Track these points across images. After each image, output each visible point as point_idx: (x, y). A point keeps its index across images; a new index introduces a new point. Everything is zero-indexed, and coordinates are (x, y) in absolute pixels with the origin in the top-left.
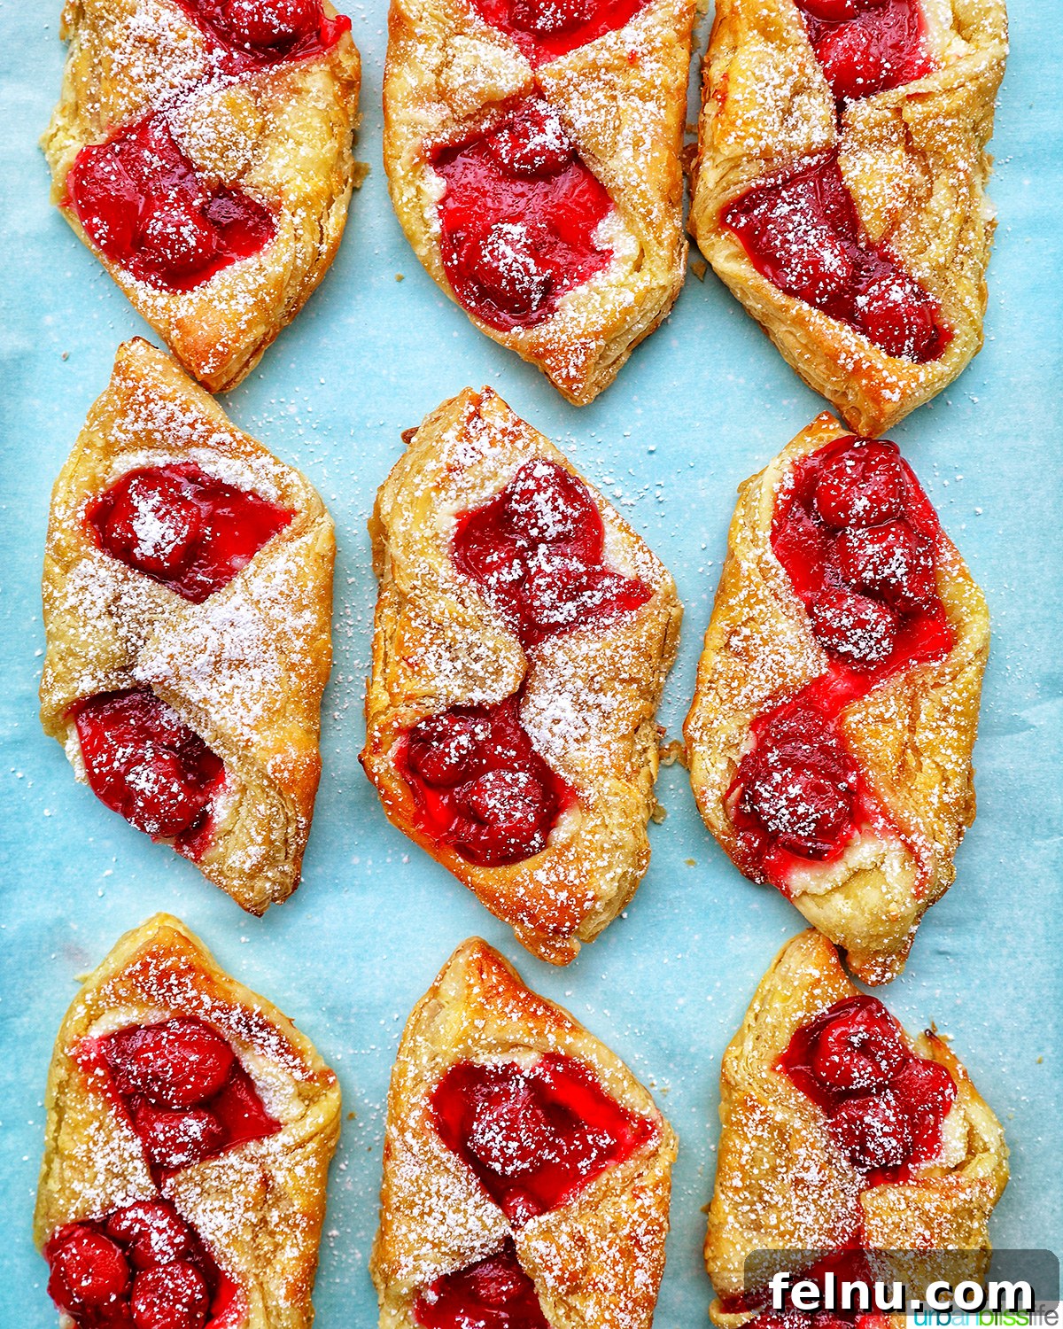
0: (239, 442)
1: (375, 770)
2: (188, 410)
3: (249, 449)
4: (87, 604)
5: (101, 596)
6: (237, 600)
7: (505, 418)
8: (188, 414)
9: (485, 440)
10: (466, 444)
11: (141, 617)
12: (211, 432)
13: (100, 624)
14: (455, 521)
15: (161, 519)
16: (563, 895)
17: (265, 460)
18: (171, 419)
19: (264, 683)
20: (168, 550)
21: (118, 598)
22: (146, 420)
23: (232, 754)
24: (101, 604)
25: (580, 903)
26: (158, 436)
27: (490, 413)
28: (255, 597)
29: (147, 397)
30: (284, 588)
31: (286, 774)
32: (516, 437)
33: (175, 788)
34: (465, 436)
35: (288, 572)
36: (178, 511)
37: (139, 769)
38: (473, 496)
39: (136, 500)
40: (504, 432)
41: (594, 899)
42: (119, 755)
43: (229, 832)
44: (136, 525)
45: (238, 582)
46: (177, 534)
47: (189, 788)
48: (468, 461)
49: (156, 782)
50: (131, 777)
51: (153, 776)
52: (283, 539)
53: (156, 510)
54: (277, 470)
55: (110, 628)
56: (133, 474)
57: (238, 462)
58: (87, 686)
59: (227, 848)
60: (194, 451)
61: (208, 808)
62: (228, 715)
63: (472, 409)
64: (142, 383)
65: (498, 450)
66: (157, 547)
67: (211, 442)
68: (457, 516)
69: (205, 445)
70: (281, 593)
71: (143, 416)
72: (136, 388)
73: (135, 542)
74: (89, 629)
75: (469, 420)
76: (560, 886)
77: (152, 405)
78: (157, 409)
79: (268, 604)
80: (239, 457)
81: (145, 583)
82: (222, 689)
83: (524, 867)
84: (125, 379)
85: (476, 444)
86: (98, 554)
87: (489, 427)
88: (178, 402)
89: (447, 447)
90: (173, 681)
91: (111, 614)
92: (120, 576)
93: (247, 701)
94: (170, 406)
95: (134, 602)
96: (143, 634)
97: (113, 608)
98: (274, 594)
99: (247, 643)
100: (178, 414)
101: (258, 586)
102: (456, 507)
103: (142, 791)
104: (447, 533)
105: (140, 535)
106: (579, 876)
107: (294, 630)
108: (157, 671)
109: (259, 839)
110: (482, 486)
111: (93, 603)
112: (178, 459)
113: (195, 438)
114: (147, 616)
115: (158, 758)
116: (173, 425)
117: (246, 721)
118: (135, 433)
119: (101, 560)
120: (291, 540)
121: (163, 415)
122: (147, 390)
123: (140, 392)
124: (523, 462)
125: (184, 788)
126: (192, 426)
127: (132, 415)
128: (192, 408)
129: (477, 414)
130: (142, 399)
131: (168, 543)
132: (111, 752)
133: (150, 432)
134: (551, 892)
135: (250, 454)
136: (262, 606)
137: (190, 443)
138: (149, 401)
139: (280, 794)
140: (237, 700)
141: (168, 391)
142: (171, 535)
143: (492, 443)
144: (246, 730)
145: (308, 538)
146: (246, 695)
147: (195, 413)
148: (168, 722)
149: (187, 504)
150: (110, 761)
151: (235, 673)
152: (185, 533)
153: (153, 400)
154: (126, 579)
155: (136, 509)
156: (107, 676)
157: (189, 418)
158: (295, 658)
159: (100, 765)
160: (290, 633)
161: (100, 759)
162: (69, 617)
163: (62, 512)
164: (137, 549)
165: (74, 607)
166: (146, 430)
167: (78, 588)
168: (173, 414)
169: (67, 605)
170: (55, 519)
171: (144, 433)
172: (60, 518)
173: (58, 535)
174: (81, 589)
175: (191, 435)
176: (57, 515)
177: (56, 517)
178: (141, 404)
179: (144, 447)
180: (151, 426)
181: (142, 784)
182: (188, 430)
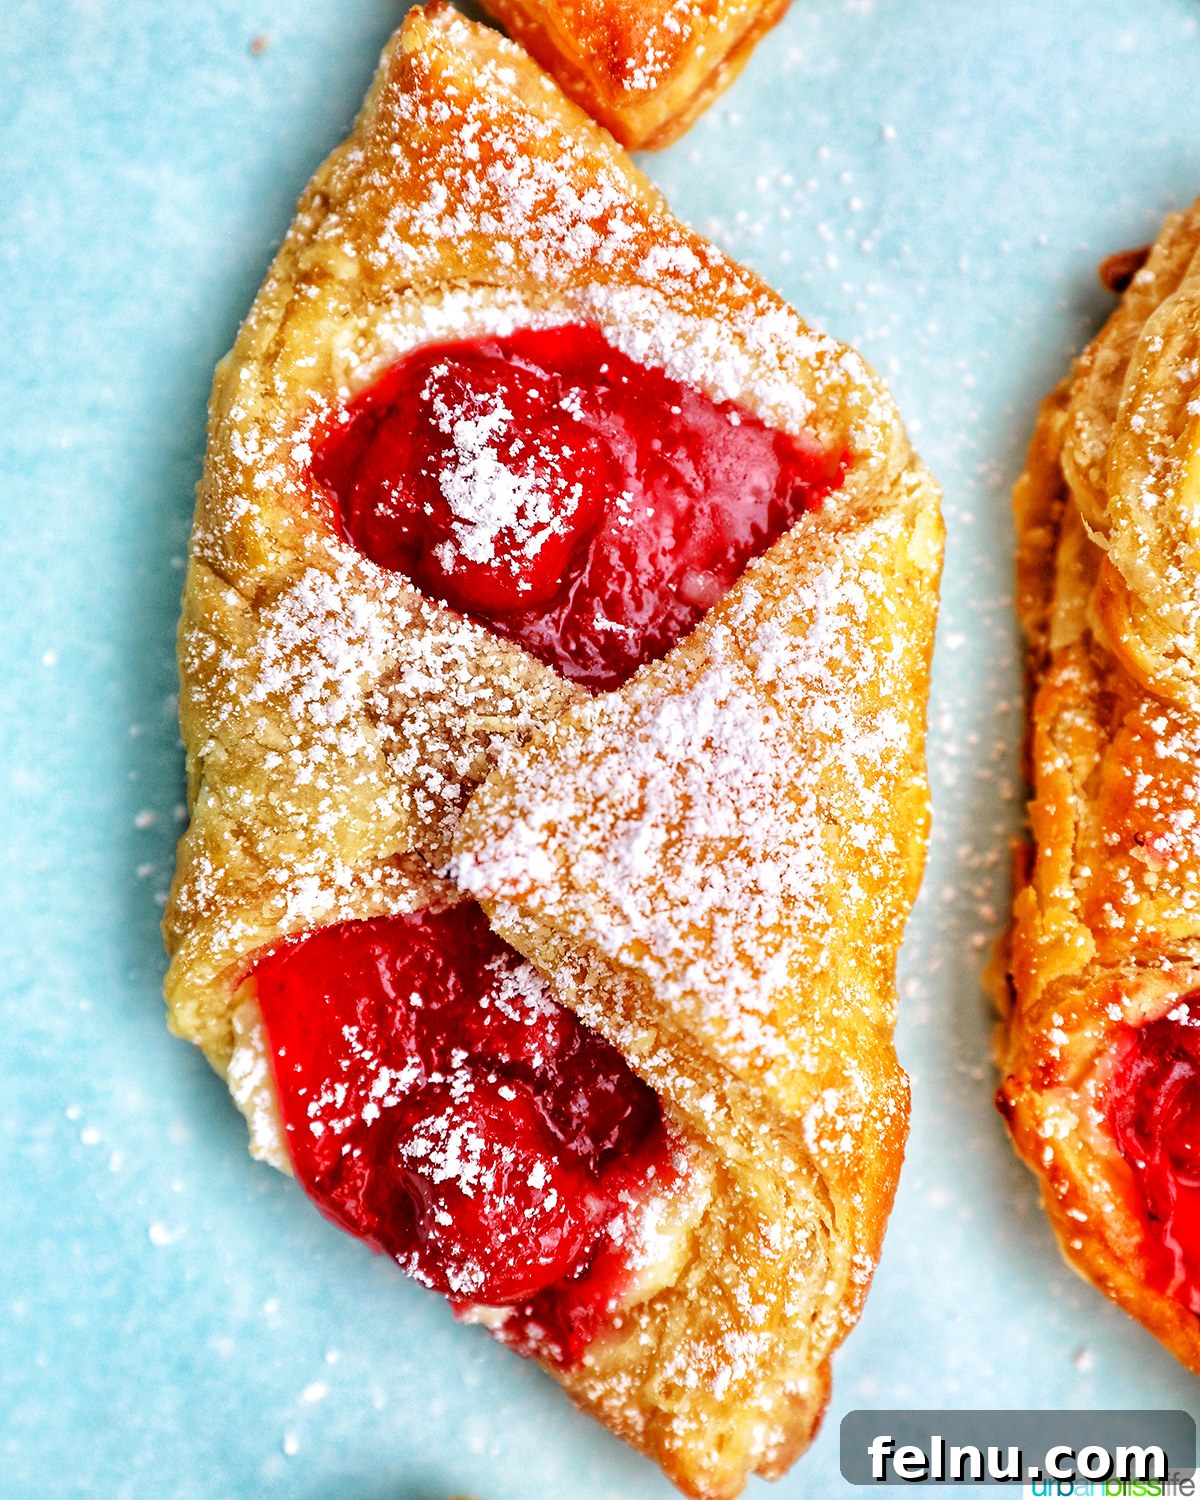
0: (717, 273)
1: (1046, 1131)
2: (590, 183)
3: (740, 290)
4: (314, 689)
5: (352, 668)
6: (721, 680)
8: (592, 195)
11: (456, 725)
12: (646, 242)
13: (349, 744)
15: (516, 465)
17: (778, 322)
18: (547, 204)
19: (789, 900)
20: (533, 548)
21: (395, 675)
22: (478, 210)
23: (704, 1089)
24: (351, 689)
26: (506, 251)
28: (766, 673)
29: (487, 148)
30: (839, 652)
31: (847, 1144)
33: (538, 1177)
36: (556, 450)
37: (440, 1124)
39: (444, 416)
42: (380, 1087)
44: (451, 484)
45: (717, 637)
46: (557, 504)
47: (572, 1178)
49: (487, 1159)
50: (419, 1147)
51: (477, 1144)
52: (825, 524)
53: (500, 446)
54: (807, 348)
55: (372, 753)
56: (429, 355)
57: (710, 325)
58: (309, 904)
59: (660, 1336)
60: (597, 293)
61: (616, 1228)
62: (702, 985)
64: (474, 108)
66: (505, 542)
67: (648, 269)
69: (631, 278)
70: (832, 665)
71: (474, 198)
72: (458, 123)
73: (443, 524)
74: (318, 754)
77: (497, 170)
78: (512, 179)
79: (799, 692)
80: (710, 312)
81: (467, 636)
82: (682, 913)
84: (426, 102)
86: (349, 556)
88: (566, 161)
90: (555, 894)
91: (373, 717)
92: (404, 617)
93: (750, 948)
94: (546, 171)
95: (438, 686)
96: (463, 766)
97: (381, 702)
98: (813, 668)
99: (747, 797)
100: (566, 194)
101: (774, 653)
103: (451, 1185)
105: (461, 509)
107: (861, 761)
109: (760, 1314)
111: (331, 685)
112: (550, 317)
114: (473, 721)
115: (485, 1094)
116: (550, 221)
117: (749, 1001)
118: (445, 243)
119: (357, 574)
120: (845, 527)
122: (483, 131)
123: (467, 132)
125: (557, 1181)
126: (600, 225)
127: (440, 195)
128: (602, 179)
130: (473, 152)
131: (539, 527)
132: (359, 1078)
133: (486, 242)
135: (739, 305)
136: (781, 696)
137: (591, 270)
138: (489, 156)
139: (823, 1190)
140: (725, 939)
141: (541, 131)
142: (541, 509)
144: (751, 1025)
145: (887, 526)
146: (749, 934)
147: (611, 196)
148: (517, 1001)
149: (575, 433)
150: (356, 1103)
151: (715, 874)
152: (572, 504)
153: (502, 154)
154: (419, 623)
155: (448, 441)
156: (357, 879)
157: (592, 205)
158: (862, 835)
159: (330, 1112)
160: (852, 767)
161: (327, 1098)
162: (263, 722)
163: (252, 445)
164: (449, 545)
165: (279, 699)
166: (476, 235)
167: (290, 645)
168: (552, 192)
169: (261, 693)
170: (233, 463)
171: (467, 245)
172: (248, 460)
173: (242, 506)
174: (298, 650)
175: (594, 251)
176: (239, 453)
177: (235, 459)
178: (471, 164)
179: (464, 283)
180: (489, 225)
181: (449, 1166)
182: (587, 235)
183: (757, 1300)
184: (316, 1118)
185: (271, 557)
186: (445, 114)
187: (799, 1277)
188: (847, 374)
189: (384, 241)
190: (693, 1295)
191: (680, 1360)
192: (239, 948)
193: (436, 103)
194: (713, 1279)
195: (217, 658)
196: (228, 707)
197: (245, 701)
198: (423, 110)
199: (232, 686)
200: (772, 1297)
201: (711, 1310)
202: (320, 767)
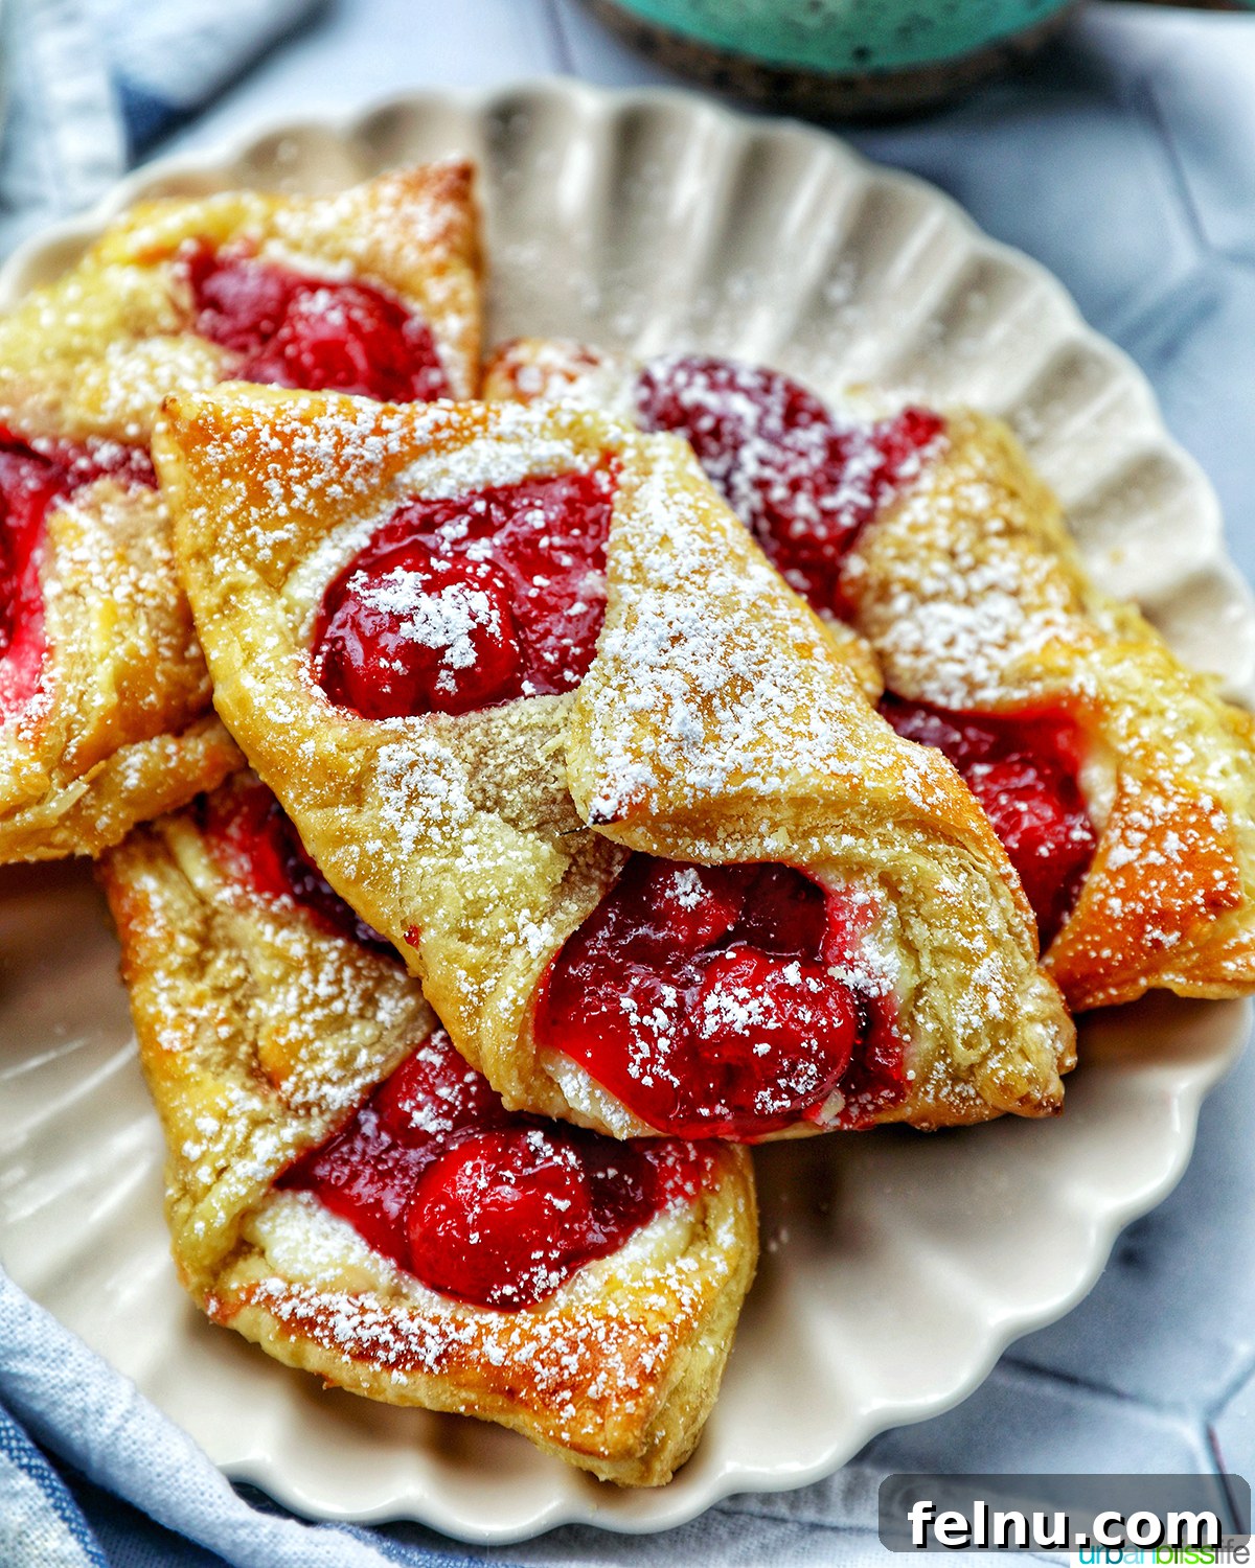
8: (360, 417)
18: (340, 444)
26: (336, 490)
43: (918, 992)
57: (478, 444)
59: (936, 1018)
72: (255, 434)
77: (298, 443)
78: (310, 442)
80: (473, 436)
84: (226, 438)
100: (346, 427)
109: (979, 943)
113: (394, 446)
121: (326, 444)
122: (273, 428)
123: (265, 435)
126: (378, 431)
127: (275, 488)
133: (318, 493)
138: (287, 440)
153: (294, 433)
161: (638, 1057)
162: (424, 861)
163: (285, 709)
164: (443, 674)
166: (312, 493)
167: (402, 804)
168: (338, 432)
170: (282, 729)
171: (311, 503)
172: (291, 719)
173: (309, 747)
174: (409, 803)
175: (386, 448)
176: (280, 720)
177: (283, 725)
179: (323, 533)
180: (315, 481)
182: (374, 441)
183: (970, 936)
184: (642, 1075)
185: (352, 760)
186: (243, 435)
187: (982, 905)
188: (573, 412)
189: (260, 541)
190: (934, 973)
191: (961, 1018)
192: (521, 1002)
193: (233, 434)
194: (937, 951)
195: (363, 852)
196: (396, 872)
197: (403, 857)
198: (227, 445)
199: (388, 857)
200: (978, 927)
201: (952, 968)
202: (480, 857)
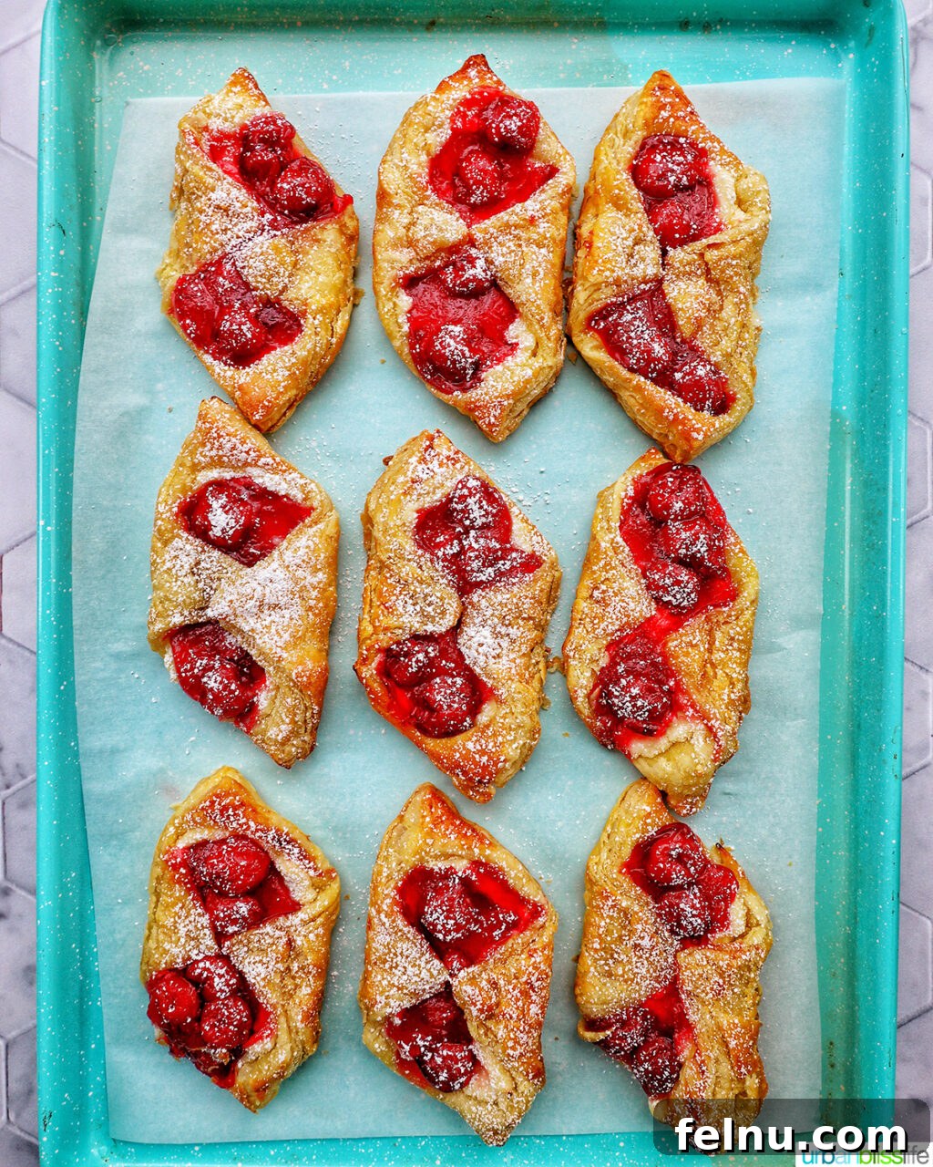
0: (278, 464)
1: (363, 675)
2: (245, 442)
3: (284, 468)
4: (178, 567)
5: (187, 562)
6: (275, 565)
7: (449, 449)
9: (436, 463)
10: (424, 466)
11: (213, 576)
12: (259, 457)
13: (186, 580)
14: (416, 515)
15: (227, 512)
16: (485, 759)
17: (294, 475)
19: (291, 619)
20: (231, 532)
21: (198, 563)
22: (218, 449)
23: (270, 665)
24: (187, 567)
25: (496, 764)
27: (439, 446)
28: (286, 563)
30: (305, 558)
31: (305, 679)
32: (456, 461)
33: (233, 687)
34: (423, 460)
35: (308, 547)
36: (238, 508)
37: (210, 674)
38: (428, 499)
39: (211, 500)
40: (448, 458)
41: (505, 761)
42: (198, 664)
44: (210, 516)
45: (276, 553)
46: (237, 522)
47: (242, 687)
48: (425, 477)
49: (221, 683)
50: (205, 680)
51: (219, 679)
52: (306, 526)
53: (223, 507)
54: (302, 481)
55: (192, 583)
56: (210, 484)
58: (177, 620)
60: (249, 469)
61: (255, 699)
62: (267, 640)
63: (428, 443)
64: (215, 425)
65: (444, 469)
66: (223, 531)
67: (260, 463)
68: (418, 512)
69: (256, 465)
70: (303, 561)
71: (216, 446)
73: (209, 527)
74: (179, 583)
75: (426, 450)
76: (482, 752)
79: (295, 567)
81: (216, 554)
82: (264, 623)
83: (459, 739)
85: (430, 466)
86: (185, 535)
87: (438, 454)
88: (238, 437)
89: (411, 467)
90: (232, 618)
91: (193, 574)
92: (200, 549)
93: (280, 631)
94: (234, 440)
95: (208, 566)
96: (214, 587)
97: (195, 570)
98: (299, 561)
99: (280, 593)
101: (288, 556)
102: (417, 506)
103: (212, 688)
104: (411, 522)
105: (213, 523)
106: (495, 746)
107: (311, 584)
108: (221, 611)
110: (434, 493)
111: (182, 566)
112: (239, 475)
114: (217, 575)
115: (223, 667)
116: (235, 452)
117: (279, 644)
118: (211, 457)
119: (187, 539)
120: (311, 526)
124: (460, 477)
125: (239, 687)
128: (248, 441)
129: (431, 446)
130: (215, 435)
131: (231, 528)
132: (193, 663)
134: (477, 756)
135: (285, 471)
136: (290, 569)
137: (246, 464)
139: (301, 691)
140: (273, 630)
141: (232, 430)
142: (232, 523)
143: (441, 465)
144: (279, 649)
145: (321, 526)
146: (280, 627)
147: (250, 445)
148: (230, 643)
149: (244, 503)
150: (192, 668)
151: (272, 612)
152: (242, 521)
154: (203, 551)
155: (210, 506)
156: (190, 614)
157: (245, 448)
158: (312, 603)
159: (186, 671)
160: (309, 587)
165: (169, 569)
169: (165, 568)
178: (214, 438)
181: (212, 684)
